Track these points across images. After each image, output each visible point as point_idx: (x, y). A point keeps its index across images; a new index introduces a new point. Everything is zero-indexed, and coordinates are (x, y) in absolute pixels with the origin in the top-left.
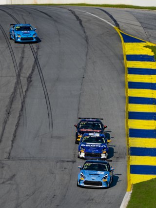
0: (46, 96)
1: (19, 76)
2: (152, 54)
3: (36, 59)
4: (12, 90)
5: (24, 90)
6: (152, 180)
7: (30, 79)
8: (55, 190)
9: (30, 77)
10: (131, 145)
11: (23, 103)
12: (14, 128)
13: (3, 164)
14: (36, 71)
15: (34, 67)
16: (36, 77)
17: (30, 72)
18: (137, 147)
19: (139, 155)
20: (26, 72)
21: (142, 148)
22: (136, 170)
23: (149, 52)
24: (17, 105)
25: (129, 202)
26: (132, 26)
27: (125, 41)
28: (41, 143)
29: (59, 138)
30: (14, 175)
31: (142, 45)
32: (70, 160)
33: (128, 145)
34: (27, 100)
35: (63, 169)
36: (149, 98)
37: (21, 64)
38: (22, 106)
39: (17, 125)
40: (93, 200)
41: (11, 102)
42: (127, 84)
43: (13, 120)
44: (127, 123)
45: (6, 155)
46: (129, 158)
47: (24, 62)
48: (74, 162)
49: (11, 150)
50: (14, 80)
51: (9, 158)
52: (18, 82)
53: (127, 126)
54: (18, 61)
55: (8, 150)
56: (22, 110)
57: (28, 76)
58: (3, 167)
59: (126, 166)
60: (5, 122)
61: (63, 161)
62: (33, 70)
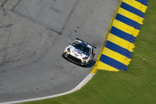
6: (113, 72)
8: (37, 49)
10: (109, 39)
13: (6, 13)
18: (113, 42)
19: (112, 49)
21: (116, 45)
22: (105, 59)
25: (89, 81)
28: (41, 9)
29: (57, 11)
30: (11, 25)
32: (58, 31)
33: (107, 38)
35: (50, 36)
36: (137, 10)
40: (62, 68)
44: (113, 21)
45: (11, 7)
46: (103, 48)
48: (60, 34)
49: (17, 5)
51: (12, 10)
53: (112, 24)
55: (14, 4)
58: (5, 15)
59: (99, 54)
61: (53, 30)
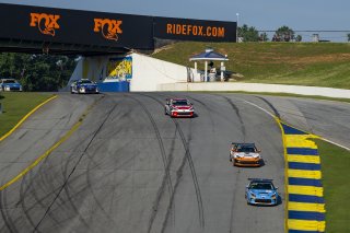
0: (198, 191)
1: (168, 169)
2: (316, 147)
3: (187, 151)
4: (160, 185)
5: (173, 185)
7: (180, 173)
9: (180, 170)
11: (172, 199)
12: (161, 226)
14: (187, 164)
15: (185, 159)
16: (187, 171)
17: (180, 165)
20: (176, 165)
23: (312, 145)
24: (165, 202)
26: (294, 116)
27: (286, 133)
31: (304, 137)
34: (177, 196)
37: (170, 155)
38: (171, 203)
39: (165, 224)
41: (159, 198)
42: (287, 180)
43: (160, 218)
44: (286, 223)
47: (174, 155)
50: (163, 174)
52: (167, 177)
53: (287, 227)
54: (167, 153)
56: (170, 207)
57: (177, 169)
60: (152, 221)
62: (184, 164)
